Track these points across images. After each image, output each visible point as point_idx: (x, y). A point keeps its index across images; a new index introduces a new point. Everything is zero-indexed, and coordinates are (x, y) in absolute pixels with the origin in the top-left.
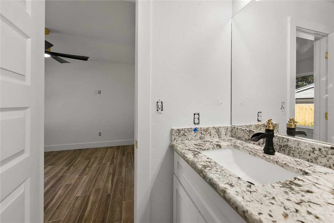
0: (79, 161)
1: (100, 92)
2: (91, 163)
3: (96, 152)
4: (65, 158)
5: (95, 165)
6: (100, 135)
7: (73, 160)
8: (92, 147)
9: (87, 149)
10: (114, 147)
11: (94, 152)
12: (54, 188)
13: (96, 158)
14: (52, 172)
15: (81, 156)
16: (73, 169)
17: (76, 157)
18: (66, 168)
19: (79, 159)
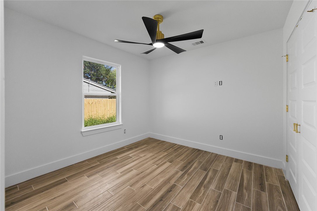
0: (195, 168)
1: (221, 83)
2: (207, 179)
3: (216, 162)
4: (183, 156)
5: (212, 187)
6: (221, 138)
7: (189, 163)
8: (212, 152)
9: (206, 151)
10: (241, 161)
11: (213, 160)
12: (162, 202)
13: (215, 172)
14: (168, 172)
15: (198, 161)
16: (186, 179)
17: (192, 161)
18: (181, 173)
19: (195, 165)
